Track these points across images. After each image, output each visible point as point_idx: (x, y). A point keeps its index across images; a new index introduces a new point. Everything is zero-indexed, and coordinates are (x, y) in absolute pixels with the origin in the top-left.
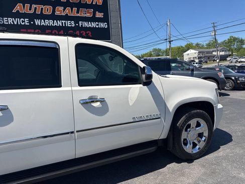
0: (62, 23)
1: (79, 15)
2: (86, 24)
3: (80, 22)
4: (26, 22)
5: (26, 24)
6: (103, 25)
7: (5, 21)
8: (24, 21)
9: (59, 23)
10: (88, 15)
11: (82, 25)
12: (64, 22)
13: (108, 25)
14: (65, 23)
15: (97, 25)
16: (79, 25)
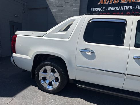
0: (124, 8)
1: (136, 1)
3: (136, 6)
4: (103, 9)
5: (103, 10)
7: (93, 9)
8: (102, 9)
9: (122, 8)
11: (137, 8)
14: (126, 8)
16: (135, 8)
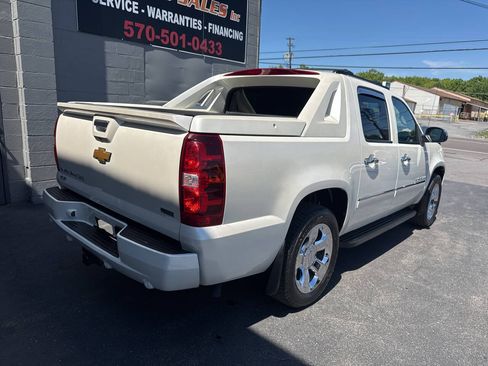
0: (185, 21)
1: (209, 11)
2: (217, 30)
3: (210, 24)
4: (134, 7)
5: (134, 11)
6: (237, 35)
8: (132, 6)
10: (221, 14)
11: (211, 31)
12: (188, 18)
13: (244, 36)
14: (189, 21)
15: (231, 33)
16: (208, 28)
